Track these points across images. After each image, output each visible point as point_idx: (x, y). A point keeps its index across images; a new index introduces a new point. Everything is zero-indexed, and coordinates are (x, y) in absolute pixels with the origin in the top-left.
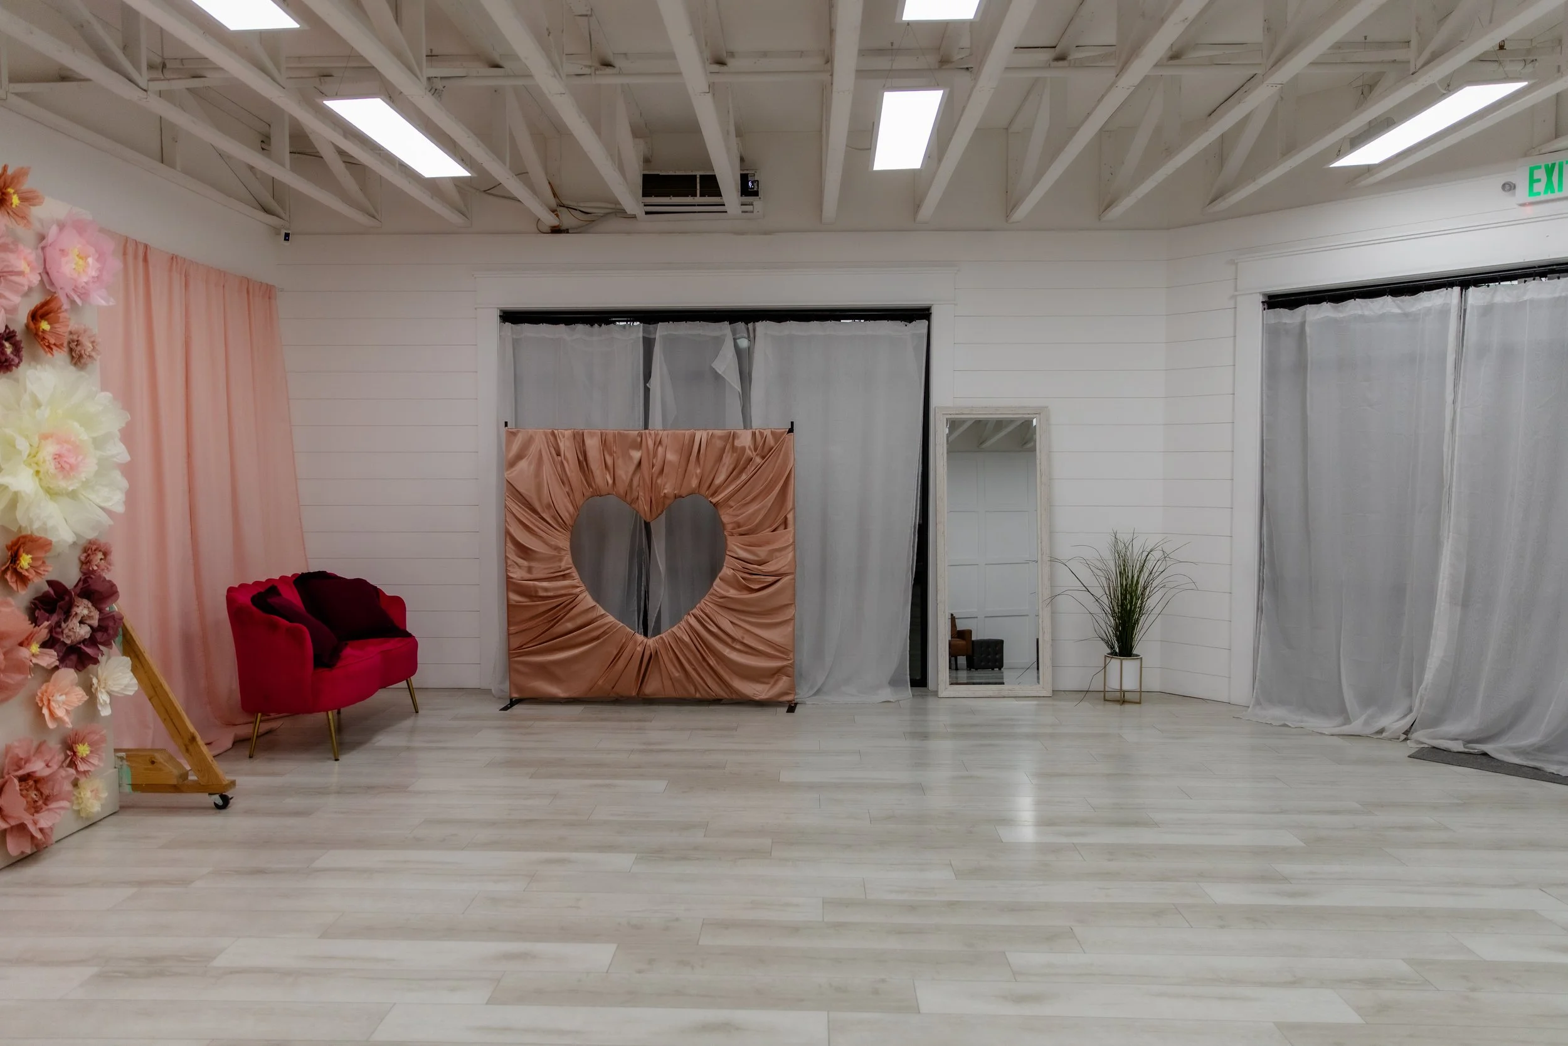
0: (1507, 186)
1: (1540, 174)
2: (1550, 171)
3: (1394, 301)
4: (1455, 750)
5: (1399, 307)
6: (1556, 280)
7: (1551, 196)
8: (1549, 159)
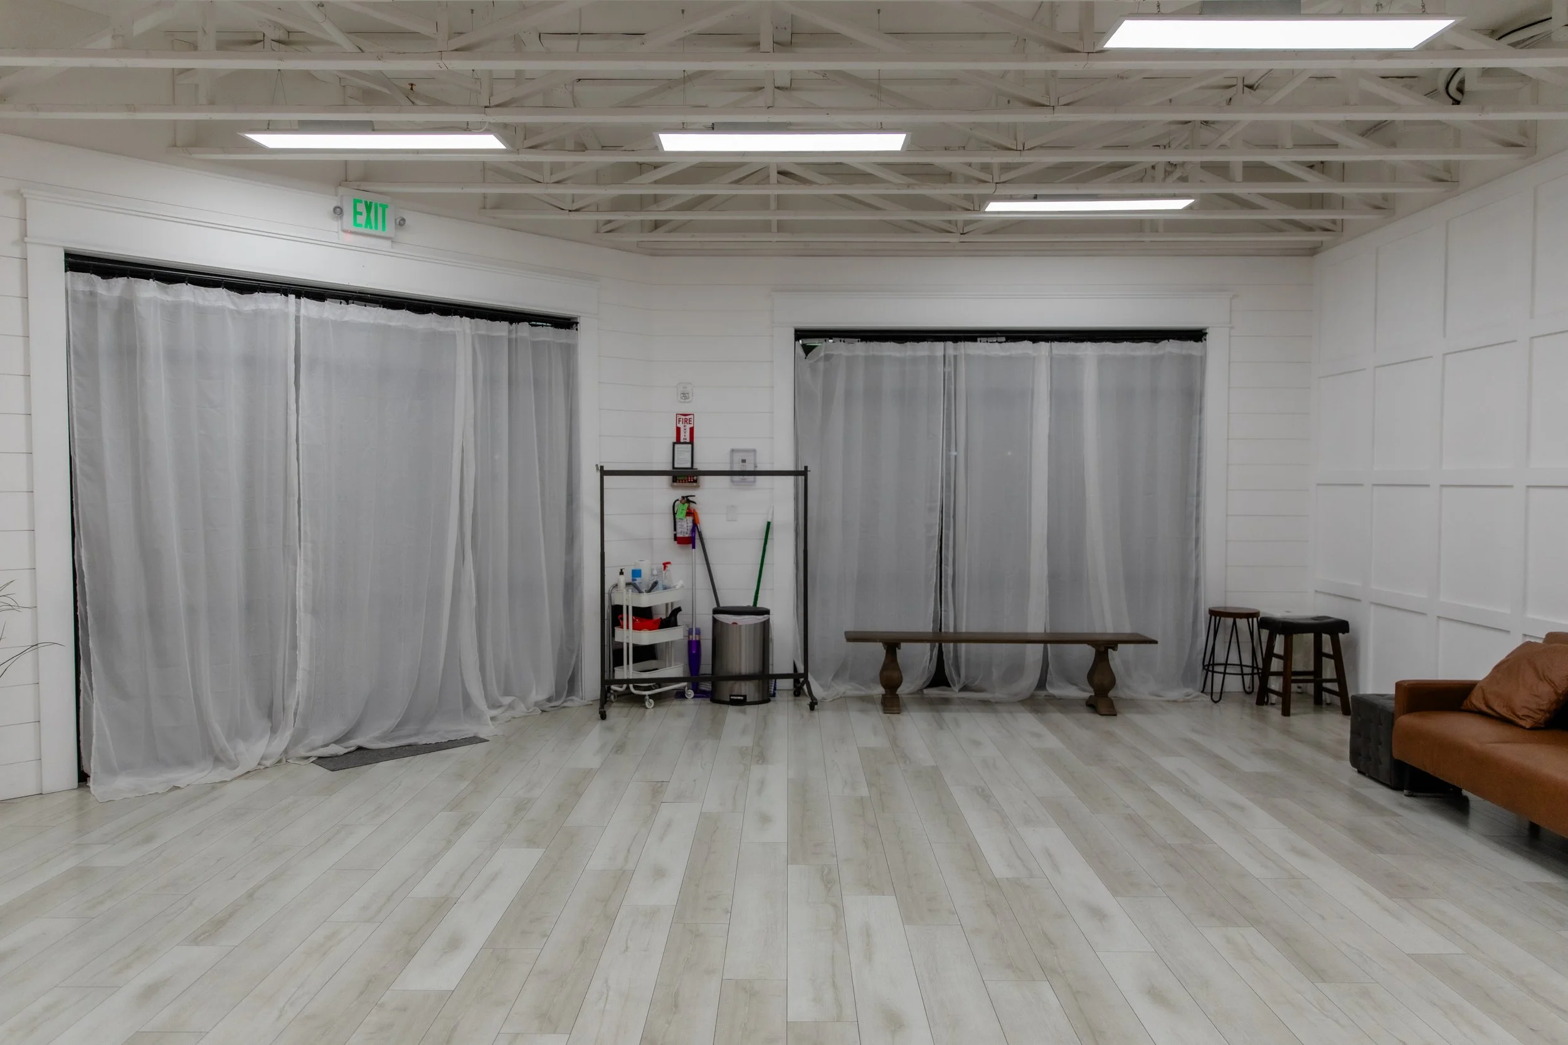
0: (338, 209)
1: (361, 208)
2: (368, 207)
3: (229, 295)
4: (342, 753)
5: (234, 303)
6: (364, 307)
7: (368, 231)
8: (369, 197)
